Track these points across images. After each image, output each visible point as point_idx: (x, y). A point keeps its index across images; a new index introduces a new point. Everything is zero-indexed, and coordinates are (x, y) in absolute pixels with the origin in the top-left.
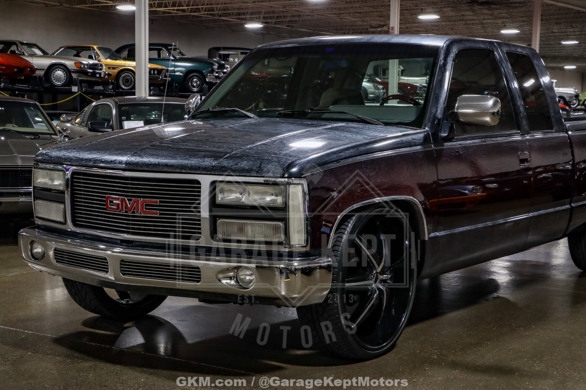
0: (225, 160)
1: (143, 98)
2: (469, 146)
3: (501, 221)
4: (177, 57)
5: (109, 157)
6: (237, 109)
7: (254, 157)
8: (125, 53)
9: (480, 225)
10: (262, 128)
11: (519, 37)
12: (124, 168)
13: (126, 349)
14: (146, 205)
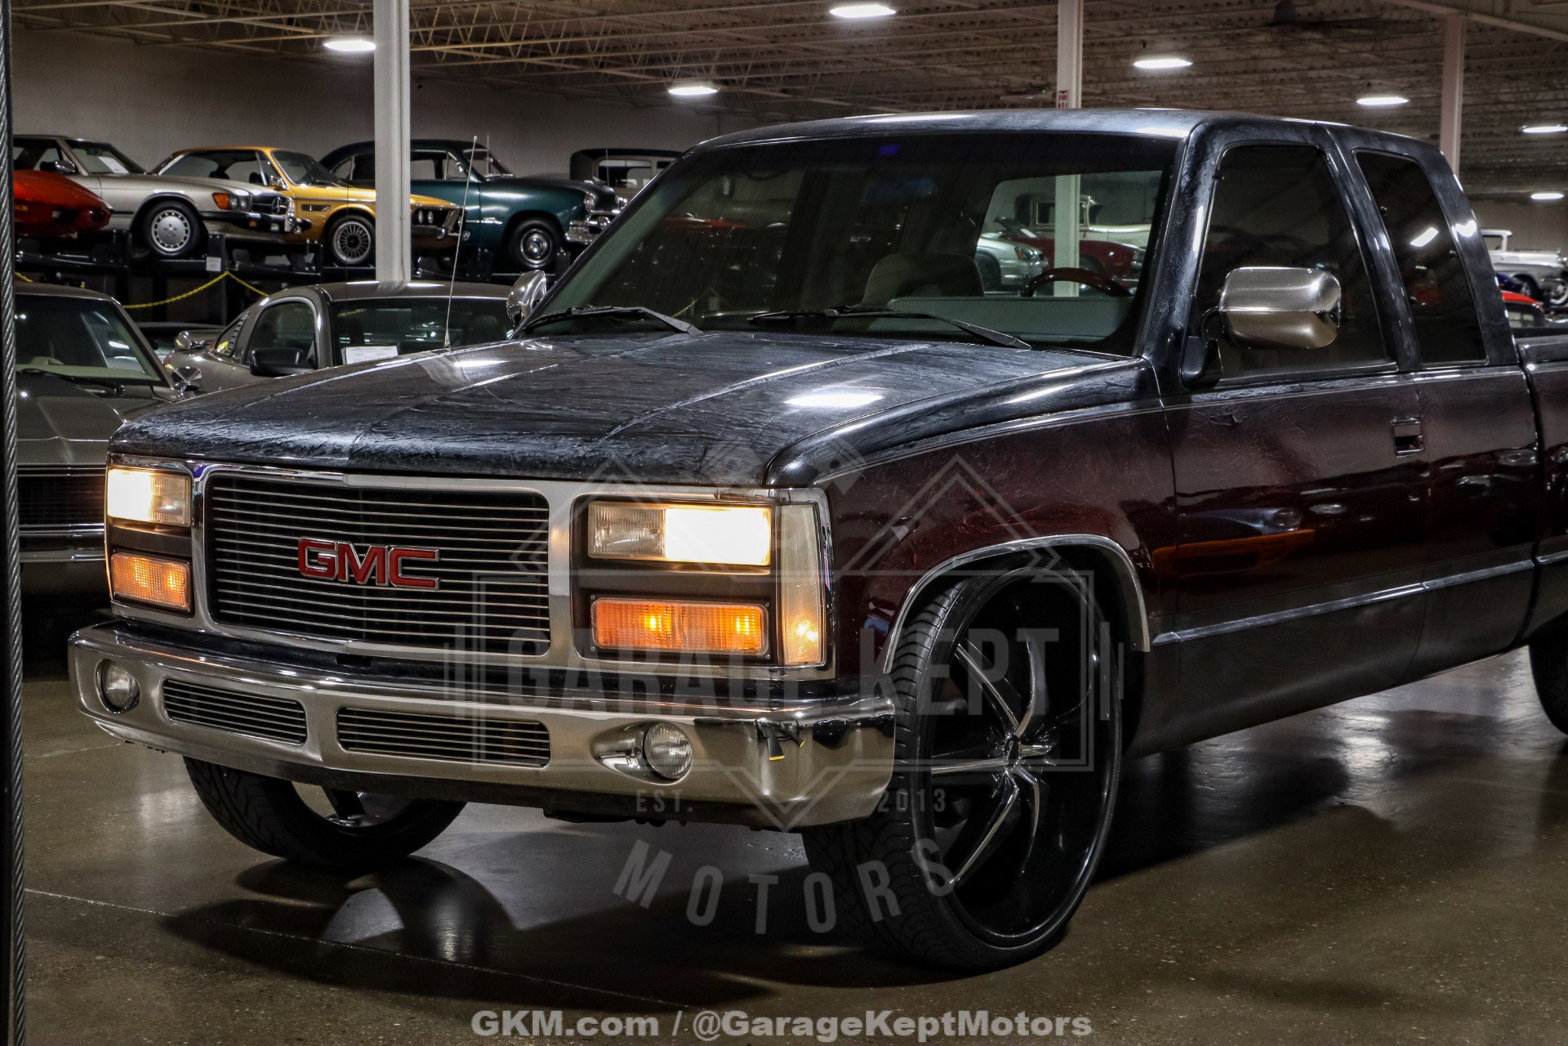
0: (612, 441)
1: (397, 285)
2: (1259, 404)
3: (1347, 602)
4: (488, 176)
5: (308, 437)
6: (644, 309)
7: (687, 432)
8: (348, 168)
9: (1289, 614)
10: (709, 359)
11: (1408, 117)
12: (345, 464)
13: (353, 945)
14: (406, 563)
